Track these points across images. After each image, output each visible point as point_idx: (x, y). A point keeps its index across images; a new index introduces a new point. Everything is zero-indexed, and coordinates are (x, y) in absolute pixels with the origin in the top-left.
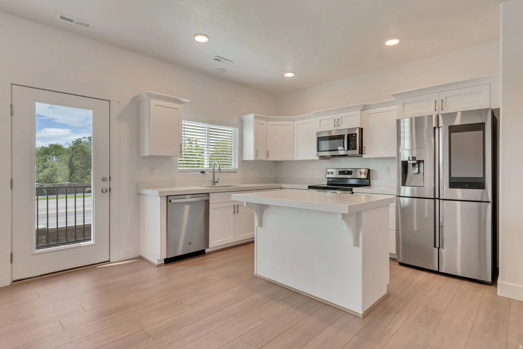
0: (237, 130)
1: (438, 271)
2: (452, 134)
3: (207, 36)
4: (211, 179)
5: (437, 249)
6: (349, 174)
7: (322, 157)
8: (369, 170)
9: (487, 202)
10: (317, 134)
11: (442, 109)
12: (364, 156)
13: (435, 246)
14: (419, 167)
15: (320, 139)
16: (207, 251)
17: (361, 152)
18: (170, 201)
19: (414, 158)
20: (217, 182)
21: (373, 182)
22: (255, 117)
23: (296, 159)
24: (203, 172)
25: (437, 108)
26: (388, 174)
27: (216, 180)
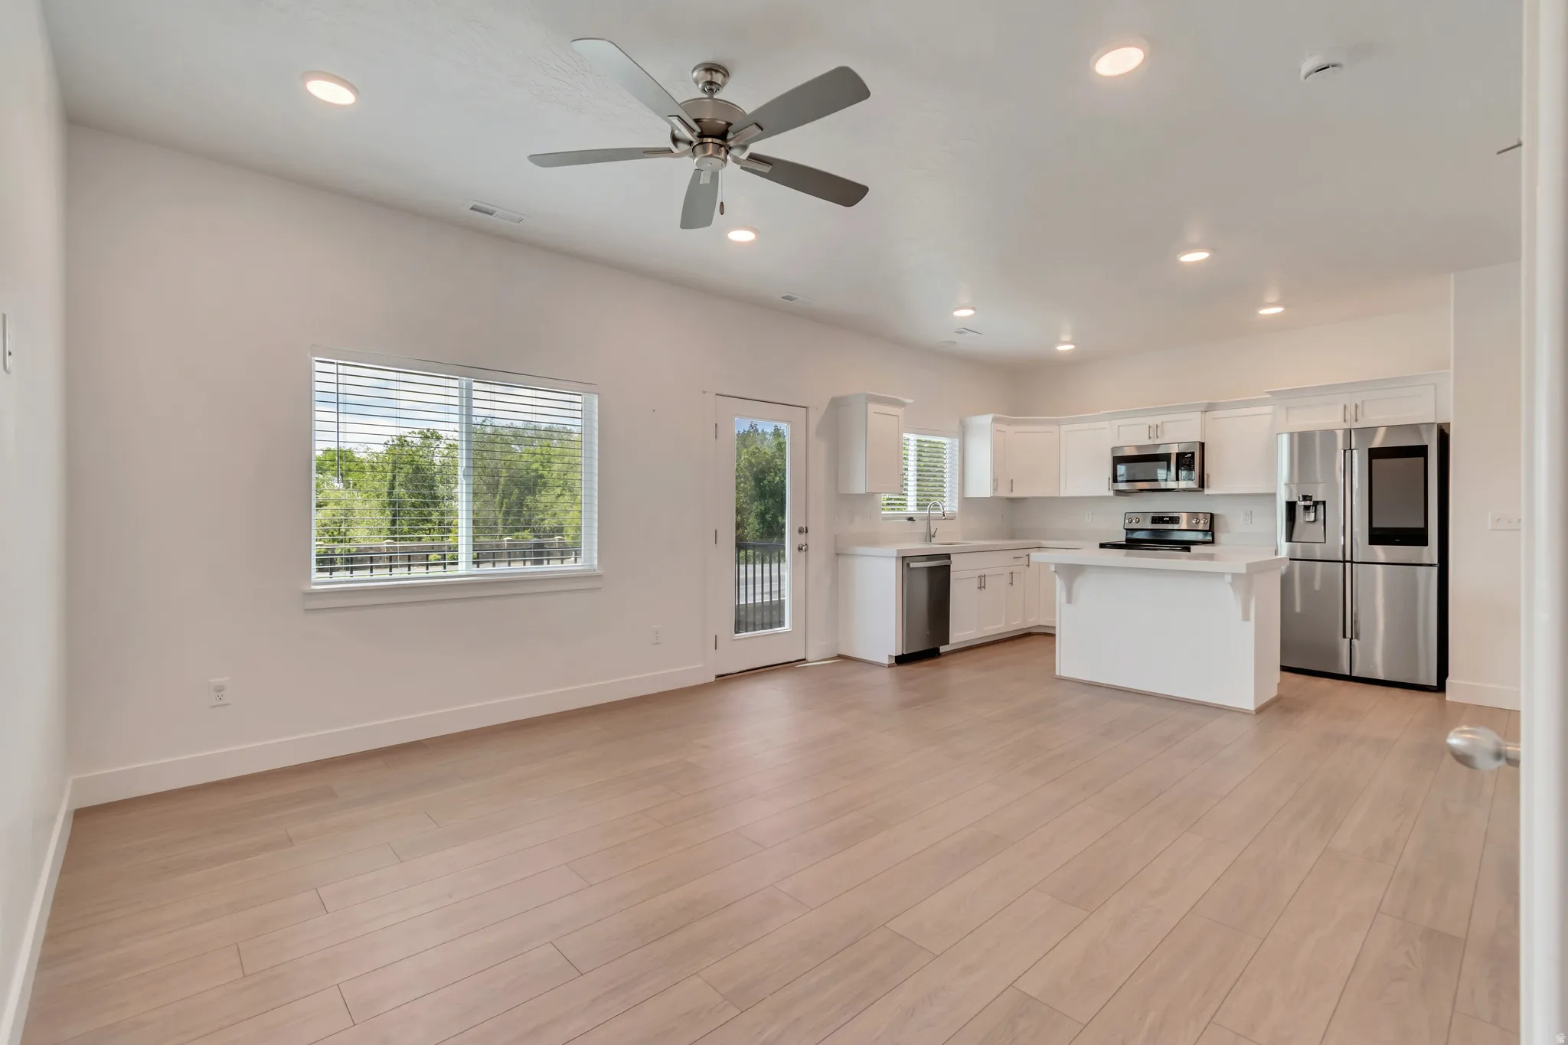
0: (957, 442)
1: (1348, 674)
2: (1374, 461)
3: (974, 309)
4: (924, 530)
5: (1347, 641)
6: (1172, 523)
7: (1119, 492)
8: (1212, 516)
9: (1431, 565)
10: (1113, 449)
11: (1356, 420)
12: (1207, 491)
13: (1344, 636)
14: (1315, 511)
15: (1118, 460)
16: (943, 649)
17: (1202, 484)
18: (908, 565)
19: (1305, 498)
20: (934, 536)
21: (1220, 536)
22: (994, 420)
23: (1063, 494)
24: (911, 519)
25: (1348, 417)
26: (1249, 522)
27: (932, 533)
